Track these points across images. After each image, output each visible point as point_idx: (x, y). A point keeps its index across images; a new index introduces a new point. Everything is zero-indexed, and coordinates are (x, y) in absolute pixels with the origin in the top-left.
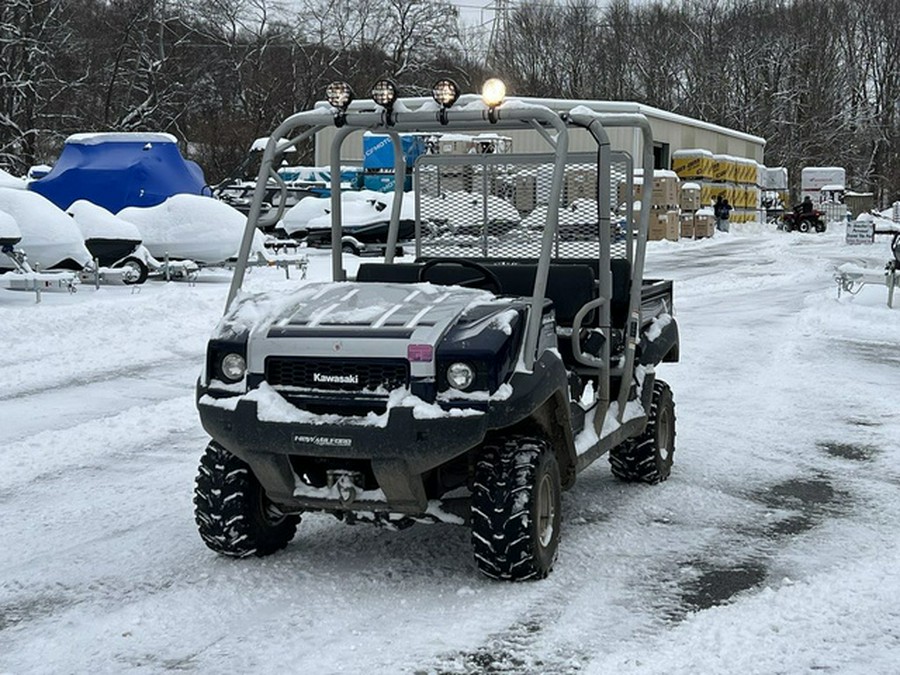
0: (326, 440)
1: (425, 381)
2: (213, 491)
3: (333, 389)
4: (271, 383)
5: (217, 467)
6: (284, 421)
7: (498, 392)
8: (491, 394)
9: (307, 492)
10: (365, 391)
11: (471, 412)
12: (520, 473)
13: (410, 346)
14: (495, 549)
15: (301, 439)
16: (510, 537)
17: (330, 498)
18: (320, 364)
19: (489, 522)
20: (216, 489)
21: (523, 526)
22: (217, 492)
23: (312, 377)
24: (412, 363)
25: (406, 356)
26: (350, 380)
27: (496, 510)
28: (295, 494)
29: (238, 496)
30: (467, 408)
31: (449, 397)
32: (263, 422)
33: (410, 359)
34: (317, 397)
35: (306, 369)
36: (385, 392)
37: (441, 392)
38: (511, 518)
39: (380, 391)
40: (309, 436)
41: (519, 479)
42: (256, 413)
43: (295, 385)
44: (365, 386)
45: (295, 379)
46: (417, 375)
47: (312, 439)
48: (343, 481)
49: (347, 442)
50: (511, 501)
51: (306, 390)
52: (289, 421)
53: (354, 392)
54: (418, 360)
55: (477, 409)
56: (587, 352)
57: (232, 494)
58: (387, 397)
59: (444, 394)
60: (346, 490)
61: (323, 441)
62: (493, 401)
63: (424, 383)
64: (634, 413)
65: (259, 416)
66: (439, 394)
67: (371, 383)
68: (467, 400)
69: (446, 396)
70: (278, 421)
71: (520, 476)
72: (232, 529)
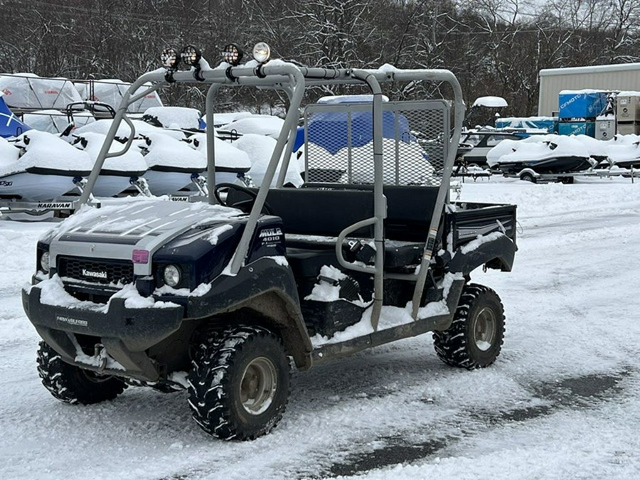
0: (73, 321)
1: (145, 278)
2: (44, 353)
3: (94, 282)
4: (60, 275)
6: (53, 304)
7: (196, 290)
8: (191, 291)
9: (83, 359)
10: (111, 284)
11: (170, 305)
12: (223, 355)
13: (134, 250)
14: (201, 414)
15: (61, 319)
16: (209, 405)
17: (94, 365)
19: (196, 392)
21: (218, 397)
23: (82, 272)
24: (135, 264)
25: (131, 259)
26: (103, 275)
27: (200, 383)
28: (76, 360)
29: (58, 358)
30: (168, 301)
31: (162, 292)
32: (42, 305)
33: (134, 261)
34: (83, 287)
35: (80, 266)
37: (158, 288)
38: (210, 390)
39: (119, 284)
40: (65, 317)
41: (221, 360)
42: (40, 297)
43: (74, 278)
44: (111, 280)
46: (138, 274)
47: (66, 319)
48: (103, 352)
49: (85, 323)
50: (211, 376)
51: (78, 281)
52: (55, 305)
53: (105, 285)
54: (138, 262)
55: (175, 302)
56: (358, 260)
57: (54, 356)
59: (160, 289)
60: (103, 360)
62: (191, 297)
63: (144, 281)
64: (437, 311)
65: (41, 299)
66: (156, 289)
67: (115, 278)
68: (173, 295)
69: (159, 292)
70: (50, 304)
71: (222, 357)
72: (57, 382)
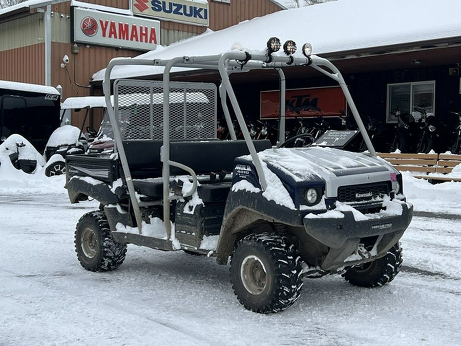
2: (293, 272)
3: (361, 201)
5: (289, 257)
9: (348, 259)
10: (373, 200)
13: (391, 174)
15: (374, 227)
17: (359, 259)
18: (357, 188)
20: (294, 270)
22: (295, 272)
23: (355, 196)
24: (392, 183)
25: (390, 180)
26: (369, 194)
32: (358, 222)
33: (392, 181)
35: (351, 191)
36: (380, 199)
39: (378, 199)
42: (354, 217)
43: (347, 201)
44: (372, 197)
45: (347, 198)
47: (379, 226)
48: (361, 249)
54: (394, 181)
58: (383, 201)
60: (365, 253)
61: (383, 227)
65: (355, 219)
67: (375, 195)
